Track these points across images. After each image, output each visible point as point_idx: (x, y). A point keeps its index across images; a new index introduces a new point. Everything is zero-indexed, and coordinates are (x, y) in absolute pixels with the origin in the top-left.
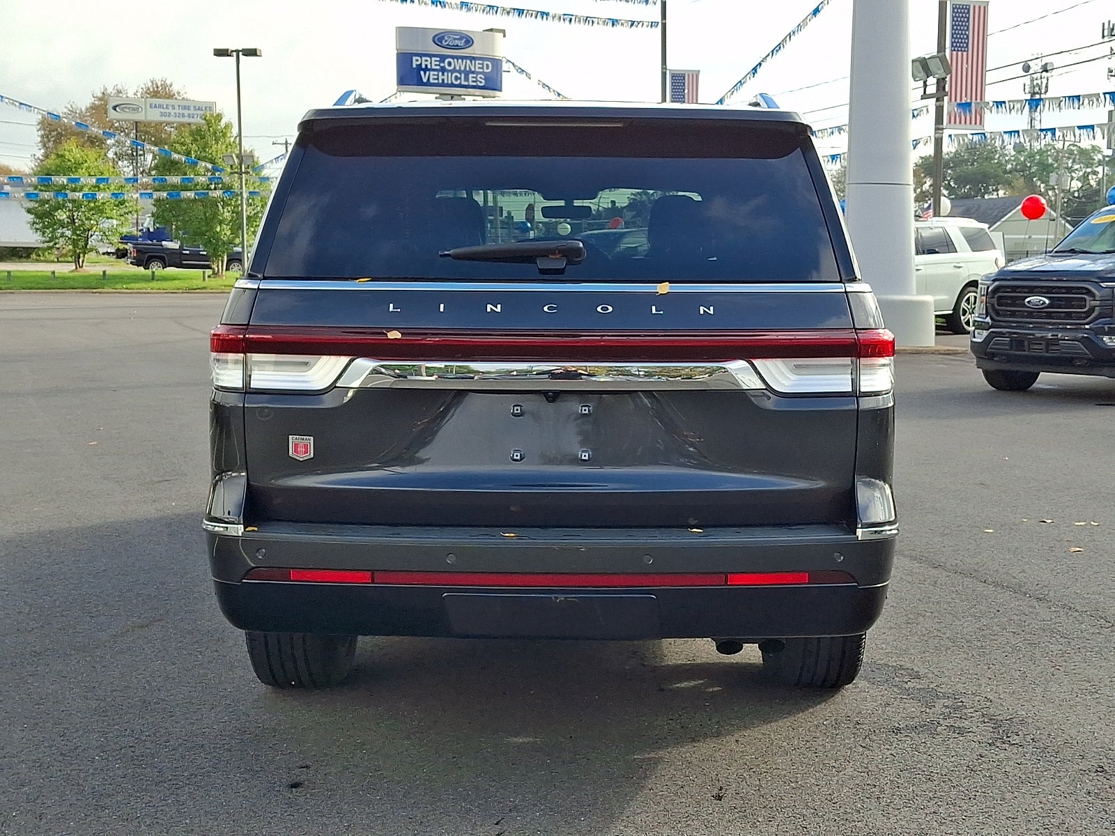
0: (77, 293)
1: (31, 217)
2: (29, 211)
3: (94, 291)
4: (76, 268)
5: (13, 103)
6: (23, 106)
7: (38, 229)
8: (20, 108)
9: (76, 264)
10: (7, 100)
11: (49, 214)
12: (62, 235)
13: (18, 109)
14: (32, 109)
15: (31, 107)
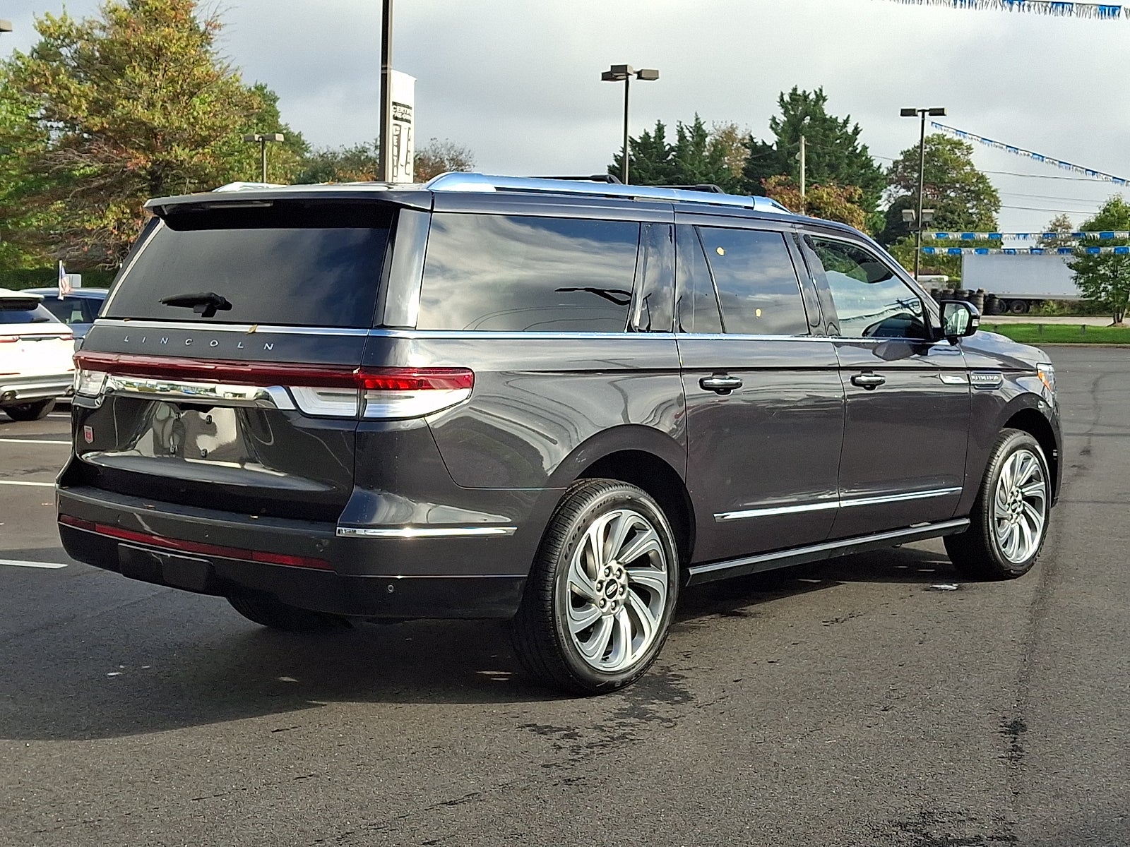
0: (1101, 347)
1: (1074, 273)
2: (1070, 266)
3: (1119, 345)
4: (1115, 322)
5: (1053, 163)
6: (1062, 164)
7: (1082, 284)
8: (1059, 166)
9: (1114, 319)
10: (1047, 160)
11: (1093, 269)
12: (1105, 290)
13: (1057, 167)
14: (1071, 166)
15: (1070, 165)
